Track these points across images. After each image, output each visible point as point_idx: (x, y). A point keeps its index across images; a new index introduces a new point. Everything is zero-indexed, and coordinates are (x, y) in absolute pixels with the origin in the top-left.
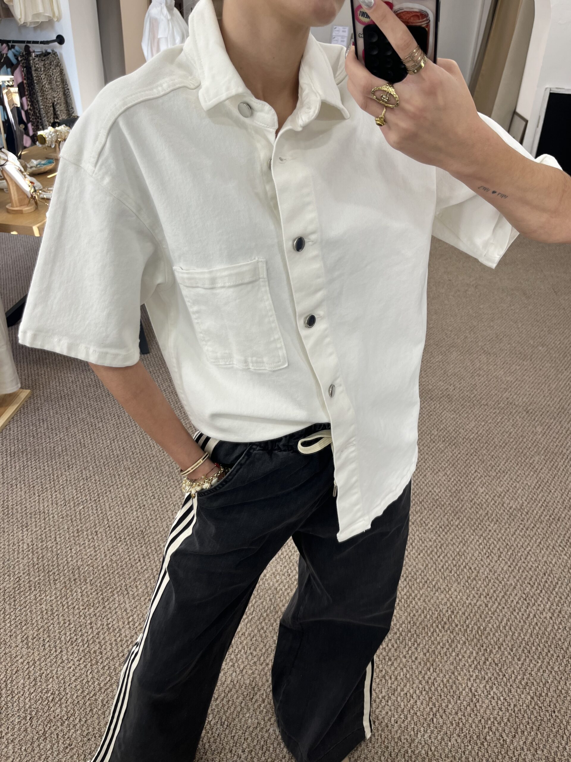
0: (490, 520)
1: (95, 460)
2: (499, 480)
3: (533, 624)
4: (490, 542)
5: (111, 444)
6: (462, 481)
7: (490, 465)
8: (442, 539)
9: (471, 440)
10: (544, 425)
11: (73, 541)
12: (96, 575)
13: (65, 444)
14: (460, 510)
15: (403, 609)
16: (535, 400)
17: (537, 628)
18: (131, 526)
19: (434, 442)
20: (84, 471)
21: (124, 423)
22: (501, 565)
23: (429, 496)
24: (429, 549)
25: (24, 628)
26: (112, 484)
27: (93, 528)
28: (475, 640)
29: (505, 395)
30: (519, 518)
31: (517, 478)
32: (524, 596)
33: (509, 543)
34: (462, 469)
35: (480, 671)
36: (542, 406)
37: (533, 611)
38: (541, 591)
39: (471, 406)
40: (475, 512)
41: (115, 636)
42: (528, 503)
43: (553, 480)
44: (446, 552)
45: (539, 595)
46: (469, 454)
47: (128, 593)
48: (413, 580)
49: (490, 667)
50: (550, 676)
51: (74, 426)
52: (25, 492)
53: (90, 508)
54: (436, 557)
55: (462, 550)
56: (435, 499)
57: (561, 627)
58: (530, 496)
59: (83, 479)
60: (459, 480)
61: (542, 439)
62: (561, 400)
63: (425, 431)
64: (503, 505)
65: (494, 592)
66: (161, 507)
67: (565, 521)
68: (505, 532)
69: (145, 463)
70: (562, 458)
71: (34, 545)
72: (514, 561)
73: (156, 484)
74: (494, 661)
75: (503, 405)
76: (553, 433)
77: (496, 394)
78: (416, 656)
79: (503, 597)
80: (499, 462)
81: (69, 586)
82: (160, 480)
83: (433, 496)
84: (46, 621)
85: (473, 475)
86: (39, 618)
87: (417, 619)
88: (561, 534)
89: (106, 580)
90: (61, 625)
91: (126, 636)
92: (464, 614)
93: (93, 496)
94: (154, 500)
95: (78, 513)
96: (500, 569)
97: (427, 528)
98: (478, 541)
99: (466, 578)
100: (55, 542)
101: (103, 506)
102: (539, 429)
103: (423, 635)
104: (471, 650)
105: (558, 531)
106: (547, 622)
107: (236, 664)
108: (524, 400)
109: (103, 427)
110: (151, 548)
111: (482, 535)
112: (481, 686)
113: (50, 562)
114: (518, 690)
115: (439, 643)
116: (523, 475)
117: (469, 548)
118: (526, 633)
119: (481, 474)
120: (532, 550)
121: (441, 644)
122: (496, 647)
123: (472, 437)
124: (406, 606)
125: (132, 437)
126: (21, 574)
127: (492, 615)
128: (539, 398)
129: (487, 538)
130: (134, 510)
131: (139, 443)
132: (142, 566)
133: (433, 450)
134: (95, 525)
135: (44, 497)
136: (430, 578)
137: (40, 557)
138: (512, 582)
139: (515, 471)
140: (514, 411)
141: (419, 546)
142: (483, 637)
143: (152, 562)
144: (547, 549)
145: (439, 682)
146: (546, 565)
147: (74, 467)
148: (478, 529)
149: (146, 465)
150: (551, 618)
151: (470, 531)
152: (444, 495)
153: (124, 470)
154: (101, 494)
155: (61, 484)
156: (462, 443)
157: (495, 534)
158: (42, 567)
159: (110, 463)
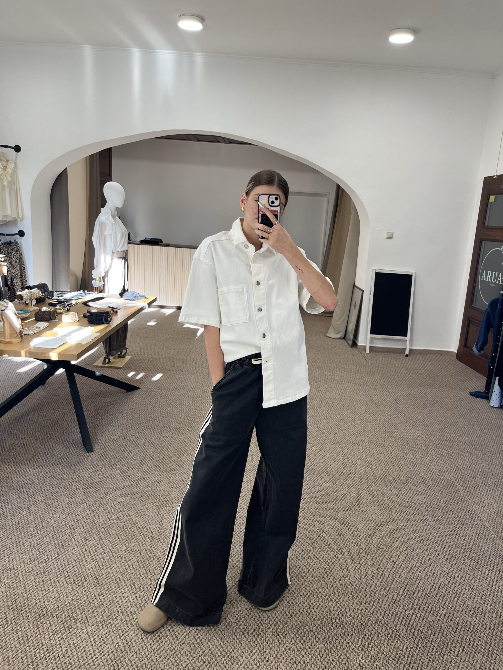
0: (364, 552)
2: (368, 526)
3: (401, 618)
4: (366, 567)
5: (66, 517)
6: (341, 528)
8: (330, 567)
9: (346, 501)
11: (40, 588)
12: (61, 610)
13: (28, 519)
15: (305, 616)
16: (389, 473)
17: (404, 621)
18: (87, 574)
19: (319, 503)
22: (375, 582)
23: (318, 539)
24: (321, 574)
25: (5, 651)
26: (69, 546)
27: (55, 578)
28: (360, 632)
29: (368, 470)
30: (385, 550)
31: (381, 524)
32: (393, 601)
33: (379, 567)
34: (341, 520)
35: (365, 652)
36: (395, 476)
37: (400, 610)
38: (405, 597)
40: (353, 548)
41: (81, 652)
42: (391, 540)
44: (334, 575)
45: (404, 600)
46: (345, 510)
47: (88, 622)
49: (372, 649)
50: (416, 650)
51: (34, 506)
54: (327, 579)
57: (421, 619)
58: (392, 535)
59: (44, 543)
61: (397, 498)
62: (408, 471)
63: (312, 496)
64: (372, 542)
65: (372, 599)
66: (111, 560)
67: (418, 550)
68: (375, 560)
69: (95, 529)
72: (383, 578)
73: (106, 544)
74: (375, 645)
75: (367, 477)
76: (404, 493)
78: (318, 646)
79: (378, 602)
80: (367, 514)
81: (39, 619)
84: (23, 645)
85: (349, 523)
86: (16, 643)
87: (317, 622)
88: (415, 559)
89: (69, 614)
90: (35, 647)
91: (90, 651)
92: (351, 616)
93: (53, 555)
94: (104, 555)
96: (374, 584)
98: (356, 567)
99: (350, 592)
100: (25, 590)
101: (63, 562)
102: (394, 492)
103: (322, 633)
104: (358, 639)
105: (413, 557)
106: (410, 617)
107: (180, 664)
108: (381, 473)
109: (59, 506)
110: (104, 589)
111: (359, 563)
112: (367, 661)
113: (22, 604)
114: (394, 661)
115: (334, 637)
116: (385, 522)
117: (351, 572)
118: (396, 625)
119: (355, 522)
120: (396, 571)
121: (336, 637)
122: (376, 635)
123: (346, 498)
124: (307, 614)
127: (371, 615)
129: (363, 565)
130: (89, 563)
131: (90, 515)
132: (98, 602)
133: (319, 508)
134: (57, 576)
136: (324, 594)
137: (13, 601)
138: (384, 592)
139: (379, 519)
140: (375, 481)
141: (314, 573)
142: (366, 630)
143: (106, 599)
144: (406, 569)
145: (336, 661)
146: (407, 579)
147: (37, 535)
148: (356, 559)
150: (413, 614)
151: (350, 561)
152: (329, 538)
153: (78, 535)
154: (60, 554)
155: (26, 548)
156: (339, 503)
157: (368, 561)
158: (15, 608)
159: (67, 531)
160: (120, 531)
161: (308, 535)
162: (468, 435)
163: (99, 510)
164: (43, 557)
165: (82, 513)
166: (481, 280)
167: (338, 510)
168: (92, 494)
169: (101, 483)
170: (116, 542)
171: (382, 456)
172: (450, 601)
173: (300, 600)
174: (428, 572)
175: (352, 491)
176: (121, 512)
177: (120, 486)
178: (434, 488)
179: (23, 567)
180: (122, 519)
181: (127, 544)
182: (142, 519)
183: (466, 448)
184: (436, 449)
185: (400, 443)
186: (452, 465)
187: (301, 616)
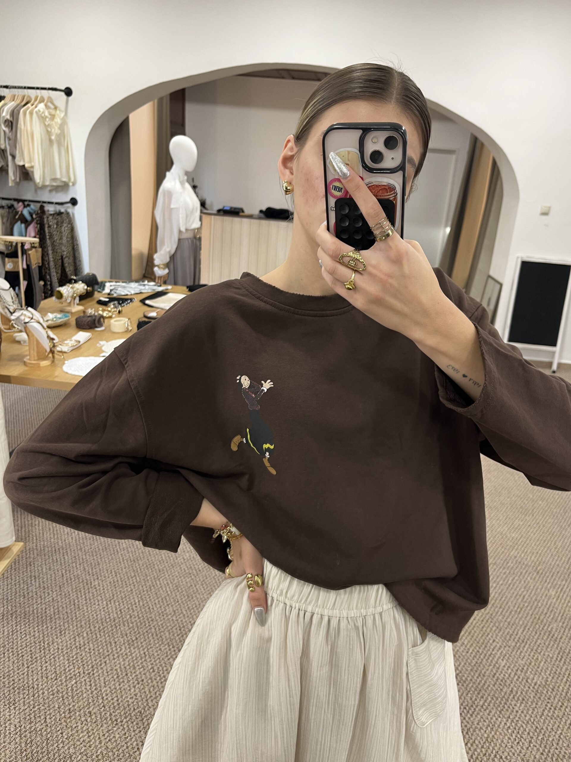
0: (516, 698)
1: (90, 624)
2: (519, 651)
4: (519, 725)
5: (107, 605)
6: (480, 651)
7: (508, 634)
8: (468, 723)
10: (558, 586)
11: (65, 724)
13: (58, 605)
14: (482, 687)
16: (543, 559)
18: (129, 705)
20: (77, 637)
21: (122, 581)
22: (533, 752)
26: (107, 654)
27: (86, 708)
29: (512, 553)
30: (546, 696)
31: (537, 648)
33: (538, 726)
34: (479, 637)
36: (552, 567)
40: (499, 689)
44: (473, 738)
46: (485, 621)
51: (68, 584)
52: (14, 662)
53: (83, 684)
55: (491, 736)
58: (554, 669)
59: (76, 647)
60: (478, 651)
61: (557, 603)
64: (527, 681)
68: (532, 713)
69: (144, 628)
72: (545, 747)
73: (156, 654)
77: (503, 552)
80: (517, 630)
82: (160, 649)
85: (491, 645)
93: (86, 668)
94: (153, 674)
95: (70, 688)
98: (505, 724)
101: (98, 681)
102: (552, 592)
108: (532, 559)
109: (99, 586)
111: (509, 717)
116: (543, 644)
117: (498, 733)
119: (500, 644)
120: (563, 734)
125: (129, 598)
128: (547, 557)
129: (515, 721)
130: (132, 686)
131: (137, 604)
134: (89, 704)
135: (34, 669)
139: (535, 640)
140: (524, 572)
147: (67, 633)
148: (504, 710)
149: (145, 631)
151: (496, 713)
152: (464, 669)
153: (121, 636)
154: (95, 666)
155: (52, 653)
157: (523, 715)
159: (106, 628)
160: (176, 635)
164: (73, 670)
168: (142, 570)
170: (169, 652)
171: (531, 531)
177: (179, 559)
179: (46, 684)
180: (179, 615)
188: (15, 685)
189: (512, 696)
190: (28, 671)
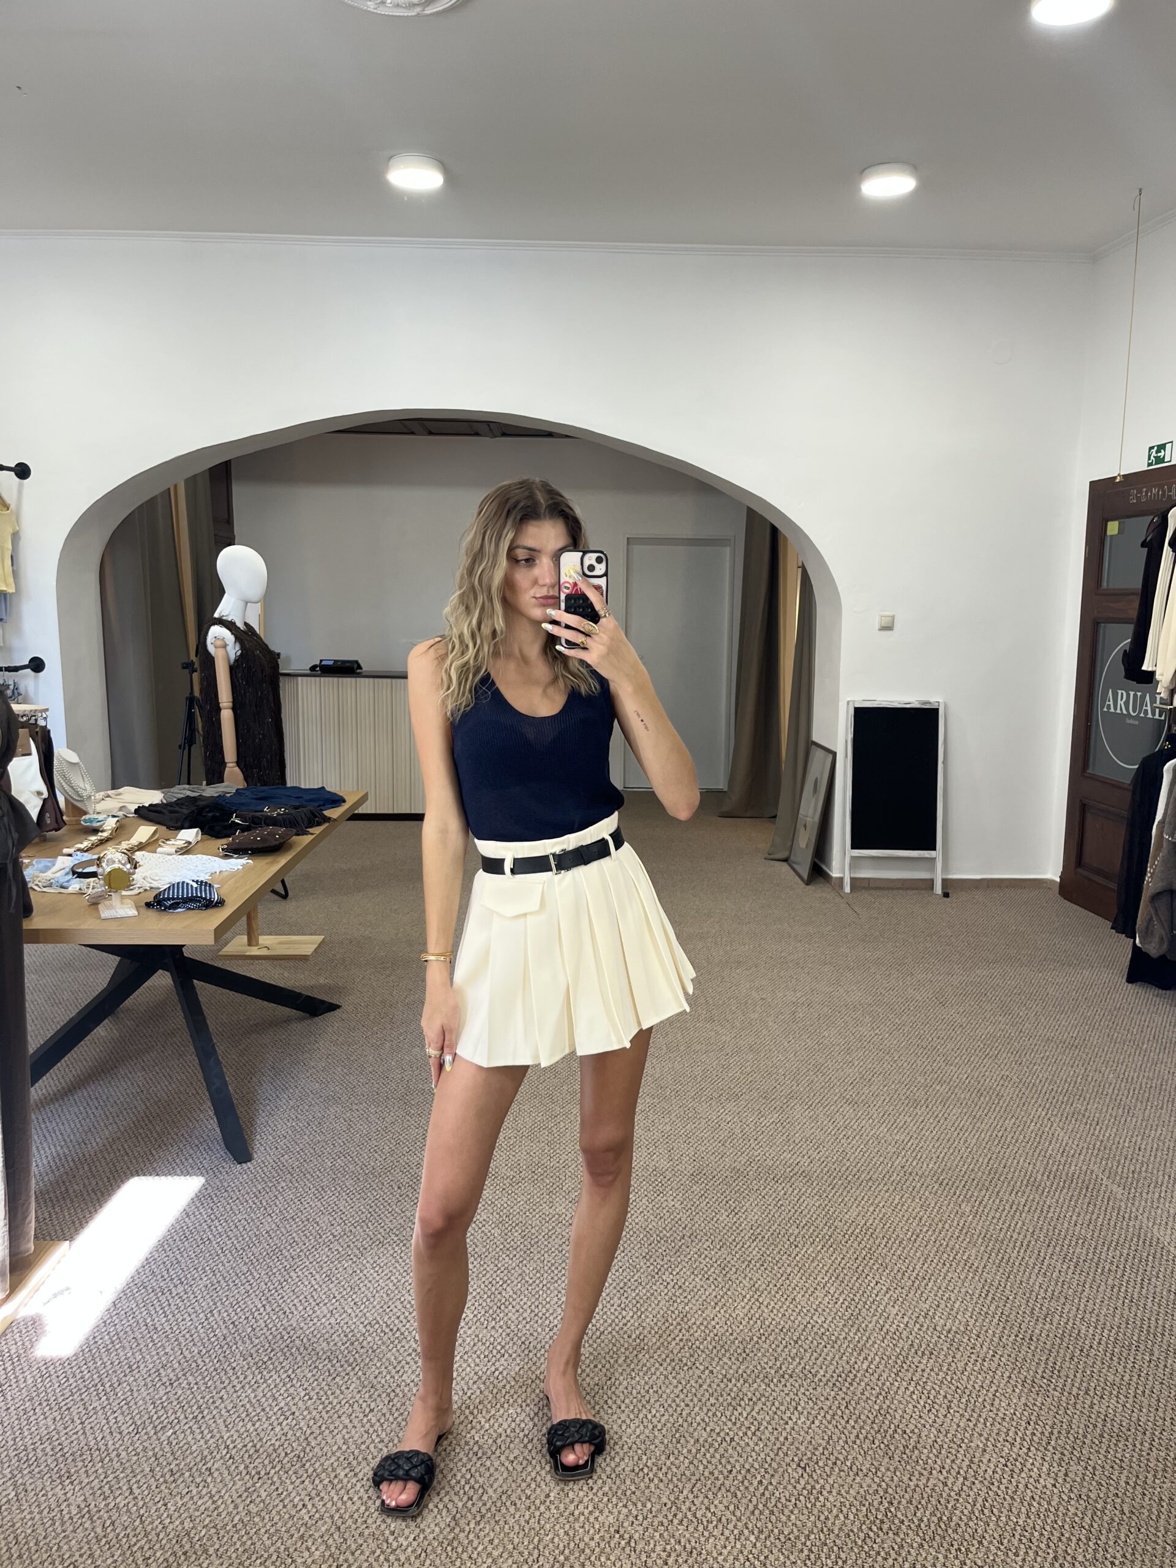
0: (920, 1353)
2: (919, 1292)
3: (1028, 1498)
4: (928, 1388)
6: (857, 1301)
7: (898, 1271)
8: (846, 1394)
9: (857, 1236)
10: (972, 1201)
11: (167, 1491)
12: (225, 1539)
14: (864, 1345)
15: (805, 1511)
16: (948, 1165)
17: (1035, 1504)
18: (275, 1451)
19: (796, 1246)
20: (162, 1371)
21: (226, 1282)
22: (955, 1420)
23: (807, 1330)
24: (827, 1412)
26: (222, 1386)
27: (201, 1464)
28: (937, 1538)
29: (897, 1162)
31: (948, 1285)
32: (1002, 1460)
33: (959, 1385)
34: (852, 1281)
36: (963, 1172)
37: (1022, 1480)
38: (1029, 1449)
39: (845, 1184)
40: (891, 1345)
42: (976, 1321)
43: (1007, 1281)
44: (856, 1412)
45: (1028, 1456)
46: (860, 1259)
48: (811, 1464)
52: (55, 1419)
53: (188, 1433)
54: (843, 1422)
55: (885, 1406)
56: (820, 1333)
57: (1073, 1496)
58: (977, 1309)
59: (163, 1384)
60: (853, 1300)
61: (975, 1221)
62: (989, 1160)
63: (778, 1231)
64: (935, 1329)
65: (953, 1461)
66: (327, 1412)
68: (948, 1369)
69: (281, 1342)
70: (1014, 1246)
71: (92, 1506)
72: (973, 1410)
73: (310, 1375)
75: (899, 1177)
76: (990, 1210)
79: (969, 1466)
80: (912, 1264)
83: (815, 1329)
85: (873, 1288)
87: (833, 1524)
88: (1040, 1359)
89: (247, 1547)
92: (910, 1502)
94: (309, 1402)
95: (166, 1442)
96: (955, 1426)
97: (816, 1380)
98: (907, 1388)
99: (902, 1448)
100: (131, 1497)
101: (213, 1425)
102: (966, 1208)
103: (850, 1546)
104: (934, 1553)
105: (1034, 1355)
106: (1048, 1493)
108: (931, 1166)
111: (912, 1379)
113: (129, 1530)
115: (878, 1553)
116: (957, 1279)
117: (895, 1402)
118: (1018, 1514)
119: (887, 1285)
120: (1000, 1390)
121: (882, 1554)
122: (975, 1542)
123: (858, 1231)
124: (809, 1506)
126: (77, 1556)
127: (958, 1497)
129: (921, 1383)
130: (276, 1423)
131: (262, 1310)
132: (311, 1514)
134: (204, 1458)
136: (841, 1457)
137: (106, 1526)
138: (979, 1443)
140: (919, 1184)
141: (809, 1410)
142: (950, 1531)
143: (329, 1505)
144: (1023, 1385)
146: (1027, 1408)
147: (142, 1367)
148: (902, 1370)
150: (1054, 1486)
151: (890, 1376)
152: (832, 1325)
153: (242, 1359)
154: (204, 1406)
155: (122, 1398)
156: (843, 1242)
157: (932, 1373)
158: (114, 1541)
159: (212, 1351)
160: (340, 1344)
161: (782, 1322)
162: (1114, 1068)
163: (282, 1298)
164: (165, 1416)
165: (243, 1307)
166: (1103, 713)
167: (843, 1259)
168: (261, 1261)
169: (278, 1232)
170: (332, 1370)
171: (926, 1128)
172: (1134, 1450)
173: (786, 1475)
174: (1074, 1388)
175: (869, 1214)
176: (334, 1297)
177: (324, 1237)
178: (1057, 1194)
179: (120, 1442)
180: (340, 1316)
181: (360, 1373)
182: (388, 1310)
183: (1114, 1097)
184: (1047, 1106)
185: (963, 1096)
186: (1088, 1139)
187: (796, 1512)
188: (65, 1451)
189: (913, 1350)
190: (83, 1428)
